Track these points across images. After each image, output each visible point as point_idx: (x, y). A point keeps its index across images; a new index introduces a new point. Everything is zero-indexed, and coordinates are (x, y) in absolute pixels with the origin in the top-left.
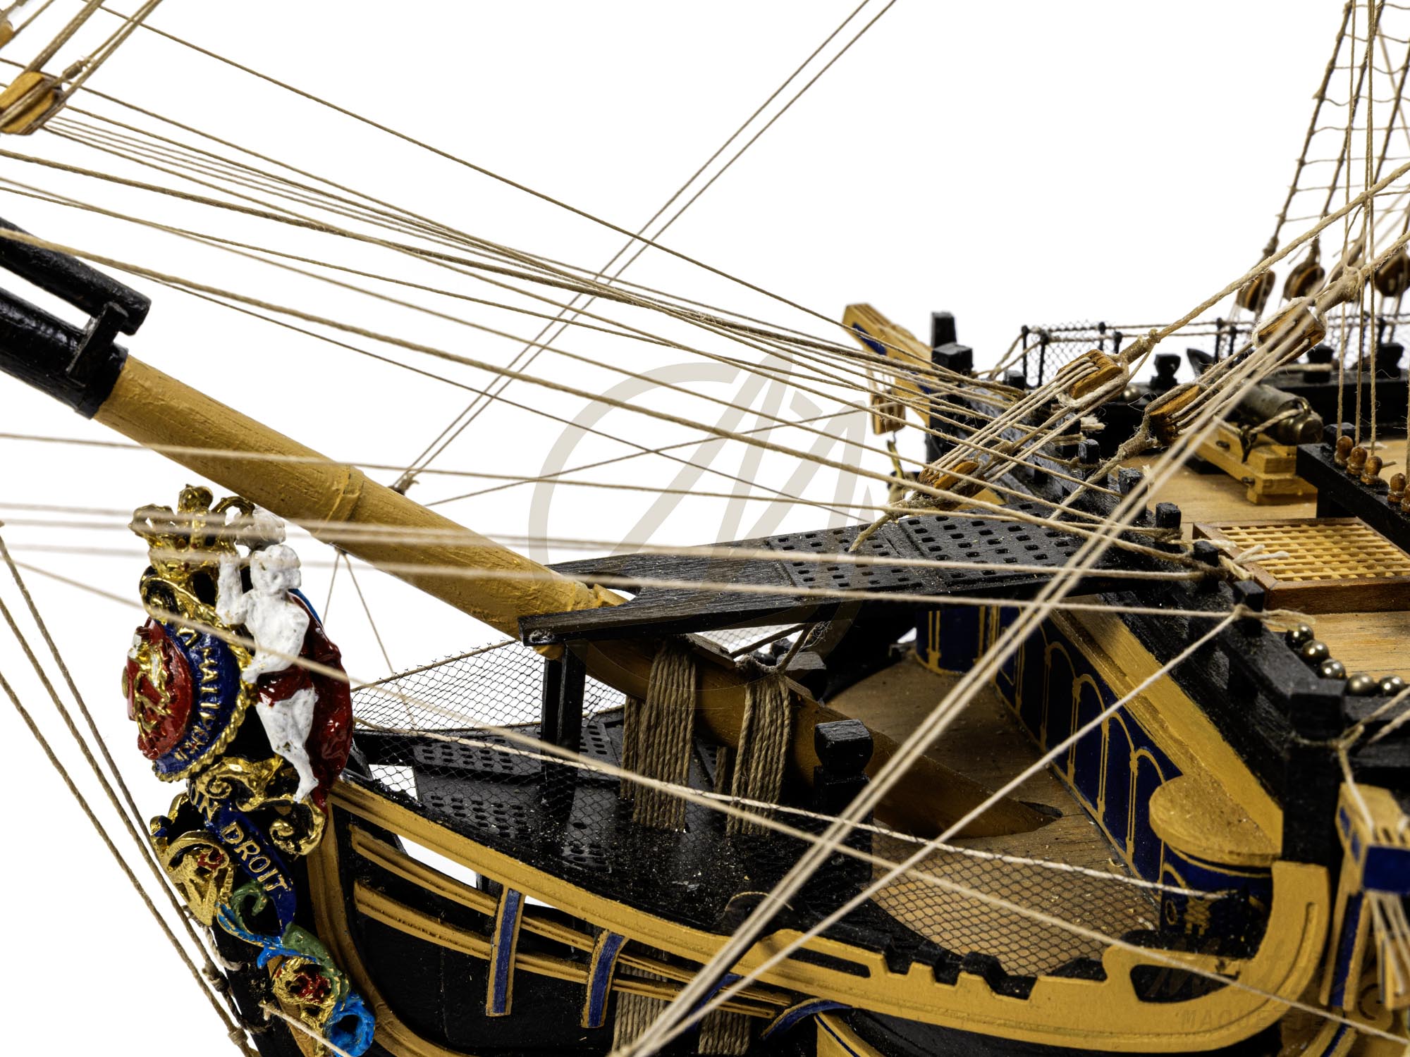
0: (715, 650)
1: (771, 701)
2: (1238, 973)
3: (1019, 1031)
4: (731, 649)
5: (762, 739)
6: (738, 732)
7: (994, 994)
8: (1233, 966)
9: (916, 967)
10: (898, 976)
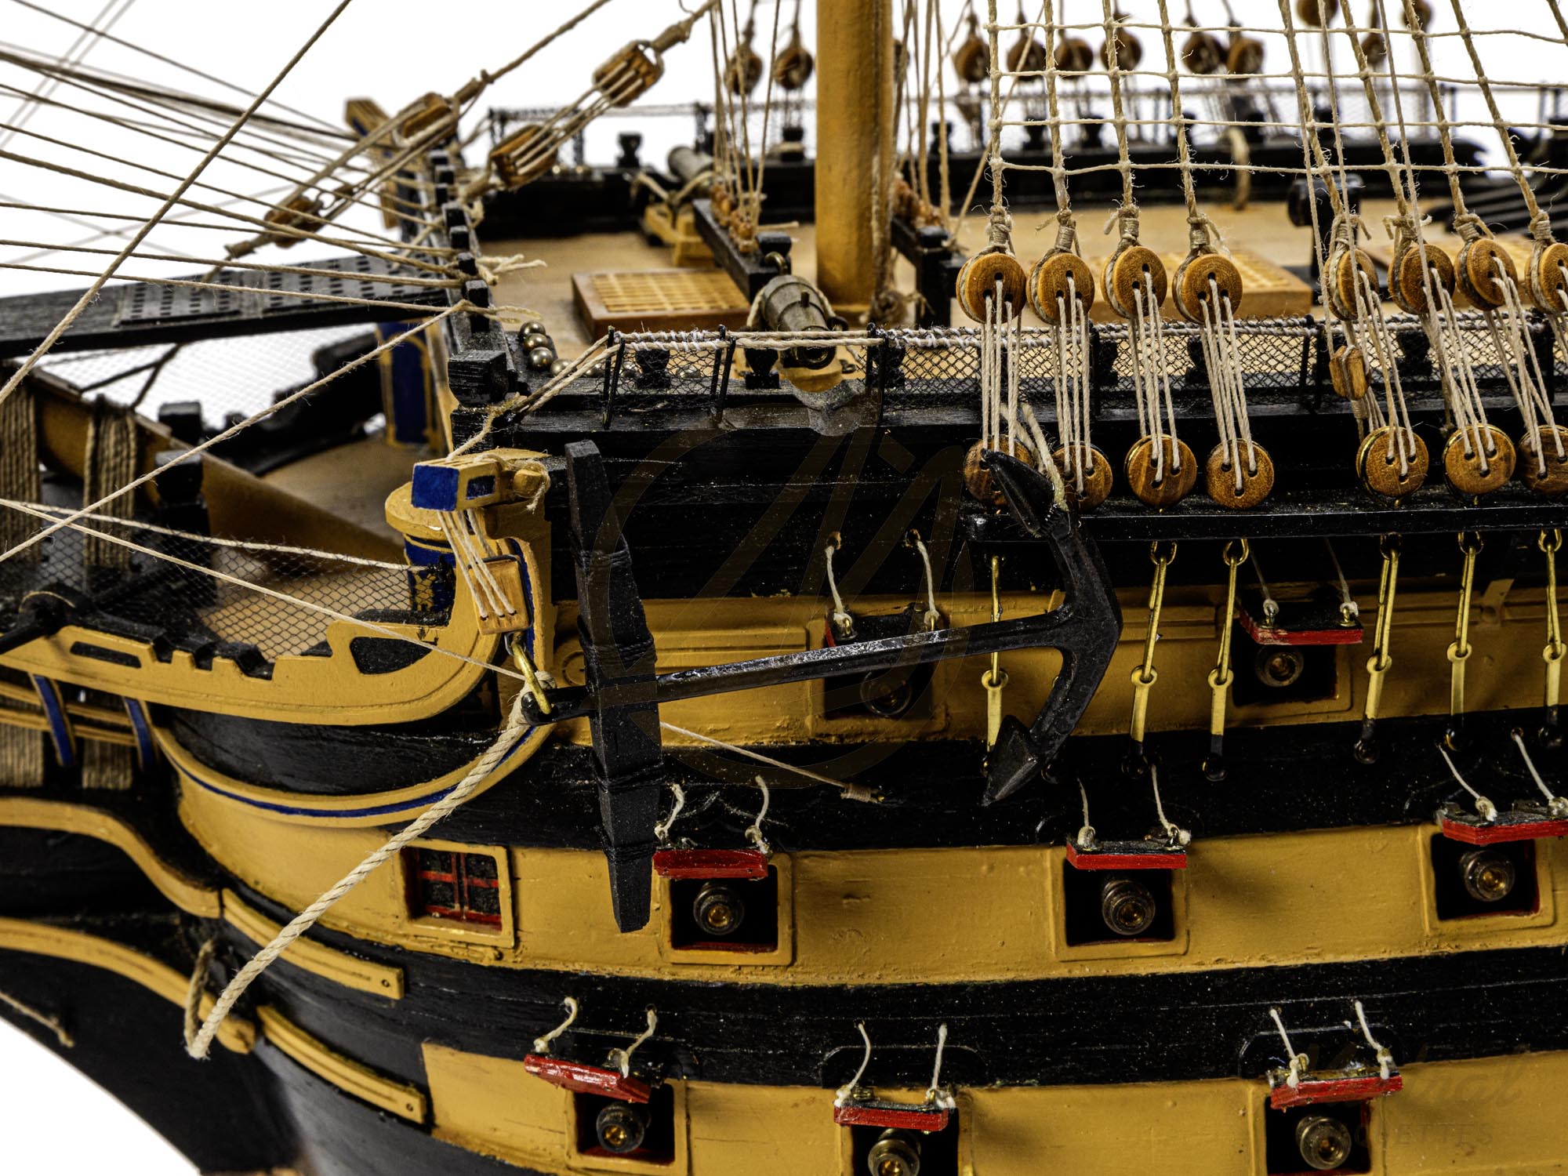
0: (64, 386)
1: (116, 433)
2: (436, 639)
3: (267, 711)
4: (82, 383)
5: (108, 470)
6: (83, 463)
7: (243, 676)
8: (432, 632)
9: (178, 655)
10: (165, 665)
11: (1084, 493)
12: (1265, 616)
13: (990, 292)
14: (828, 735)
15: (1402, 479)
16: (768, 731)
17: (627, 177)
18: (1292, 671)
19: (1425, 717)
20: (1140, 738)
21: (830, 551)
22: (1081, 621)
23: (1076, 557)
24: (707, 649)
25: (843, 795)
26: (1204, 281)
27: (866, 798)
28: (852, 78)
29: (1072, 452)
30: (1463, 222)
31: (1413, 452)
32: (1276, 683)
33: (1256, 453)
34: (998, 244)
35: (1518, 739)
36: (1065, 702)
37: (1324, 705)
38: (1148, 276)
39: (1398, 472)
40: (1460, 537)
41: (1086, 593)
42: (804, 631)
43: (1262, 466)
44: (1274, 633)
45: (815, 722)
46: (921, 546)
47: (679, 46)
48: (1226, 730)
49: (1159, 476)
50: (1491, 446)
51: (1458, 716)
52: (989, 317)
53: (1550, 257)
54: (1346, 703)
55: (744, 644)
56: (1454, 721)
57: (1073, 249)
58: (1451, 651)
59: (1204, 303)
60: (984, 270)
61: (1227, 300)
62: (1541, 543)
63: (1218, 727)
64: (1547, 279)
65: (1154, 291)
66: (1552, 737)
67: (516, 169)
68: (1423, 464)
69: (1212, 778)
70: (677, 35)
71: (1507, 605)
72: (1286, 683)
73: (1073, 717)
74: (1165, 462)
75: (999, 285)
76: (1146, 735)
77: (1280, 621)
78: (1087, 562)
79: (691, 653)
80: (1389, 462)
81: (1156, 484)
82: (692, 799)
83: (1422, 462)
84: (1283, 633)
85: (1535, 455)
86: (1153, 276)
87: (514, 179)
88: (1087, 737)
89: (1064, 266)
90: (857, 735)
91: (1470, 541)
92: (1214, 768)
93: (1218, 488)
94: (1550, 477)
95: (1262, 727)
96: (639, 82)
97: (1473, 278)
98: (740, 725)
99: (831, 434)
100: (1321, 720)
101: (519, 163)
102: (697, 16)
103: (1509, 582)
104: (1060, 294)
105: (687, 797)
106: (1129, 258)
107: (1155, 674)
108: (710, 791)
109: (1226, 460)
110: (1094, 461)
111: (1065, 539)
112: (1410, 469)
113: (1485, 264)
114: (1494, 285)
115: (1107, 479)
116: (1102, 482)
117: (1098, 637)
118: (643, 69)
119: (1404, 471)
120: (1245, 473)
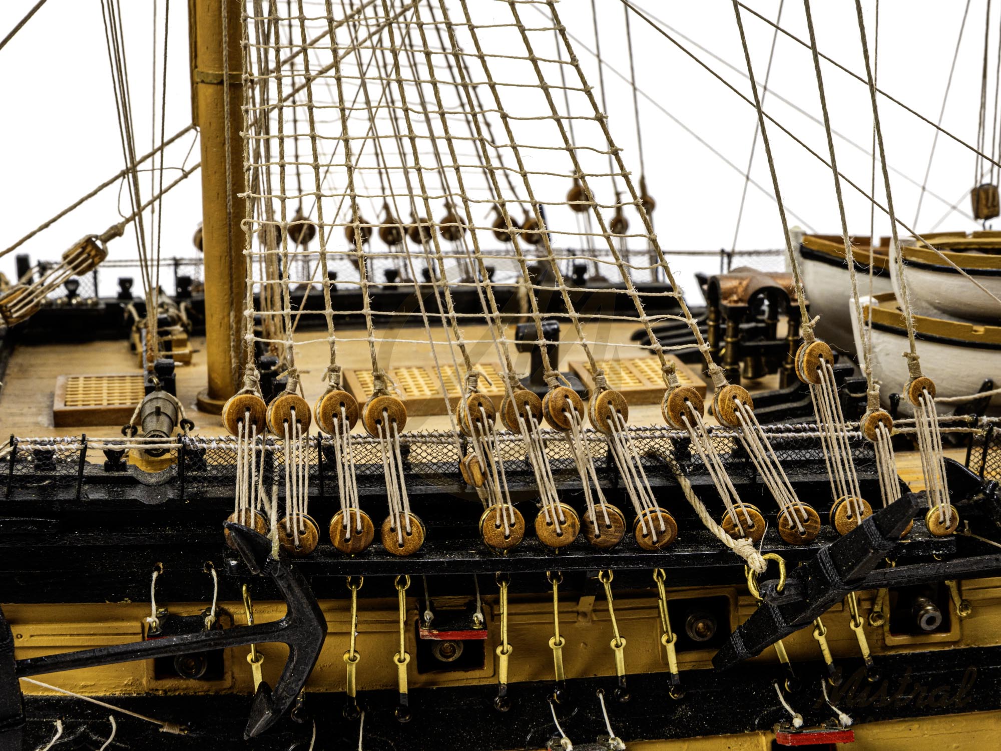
11: (299, 546)
12: (425, 622)
13: (241, 419)
14: (157, 690)
15: (506, 538)
16: (119, 686)
17: (122, 305)
18: (454, 652)
19: (541, 682)
20: (354, 695)
21: (155, 575)
22: (296, 627)
23: (289, 587)
24: (78, 635)
25: (161, 730)
26: (379, 413)
27: (176, 731)
28: (223, 261)
29: (291, 520)
30: (549, 376)
31: (513, 521)
32: (444, 660)
33: (411, 521)
34: (249, 389)
35: (601, 696)
36: (291, 676)
37: (477, 673)
38: (343, 409)
39: (504, 533)
40: (548, 573)
41: (298, 610)
42: (139, 625)
43: (414, 529)
44: (430, 632)
45: (149, 682)
46: (214, 573)
47: (117, 238)
48: (409, 690)
49: (348, 535)
50: (562, 518)
51: (561, 682)
52: (240, 434)
53: (602, 400)
54: (491, 673)
55: (101, 632)
56: (560, 684)
57: (298, 391)
58: (551, 642)
59: (379, 426)
60: (237, 405)
61: (395, 425)
62: (600, 577)
63: (403, 688)
64: (600, 413)
65: (347, 418)
66: (622, 695)
67: (11, 314)
68: (521, 528)
69: (402, 720)
70: (116, 232)
71: (595, 611)
72: (451, 660)
73: (297, 686)
74: (351, 527)
75: (247, 414)
76: (357, 692)
77: (434, 625)
78: (297, 590)
79: (68, 637)
80: (498, 527)
81: (347, 540)
82: (67, 729)
83: (520, 528)
84: (435, 632)
85: (592, 523)
86: (347, 410)
87: (10, 320)
88: (323, 694)
89: (288, 403)
90: (175, 690)
91: (554, 576)
92: (403, 713)
93: (388, 543)
94: (602, 537)
95: (435, 688)
96: (90, 261)
97: (552, 413)
98: (101, 682)
99: (152, 503)
100: (475, 683)
101: (13, 310)
102: (128, 221)
103: (593, 598)
104: (286, 421)
105: (64, 729)
106: (331, 398)
107: (358, 656)
108: (80, 724)
109: (393, 526)
110: (305, 525)
111: (281, 577)
112: (511, 531)
113: (560, 403)
114: (565, 417)
115: (314, 537)
116: (311, 539)
117: (309, 637)
118: (93, 253)
119: (507, 533)
120: (405, 534)
